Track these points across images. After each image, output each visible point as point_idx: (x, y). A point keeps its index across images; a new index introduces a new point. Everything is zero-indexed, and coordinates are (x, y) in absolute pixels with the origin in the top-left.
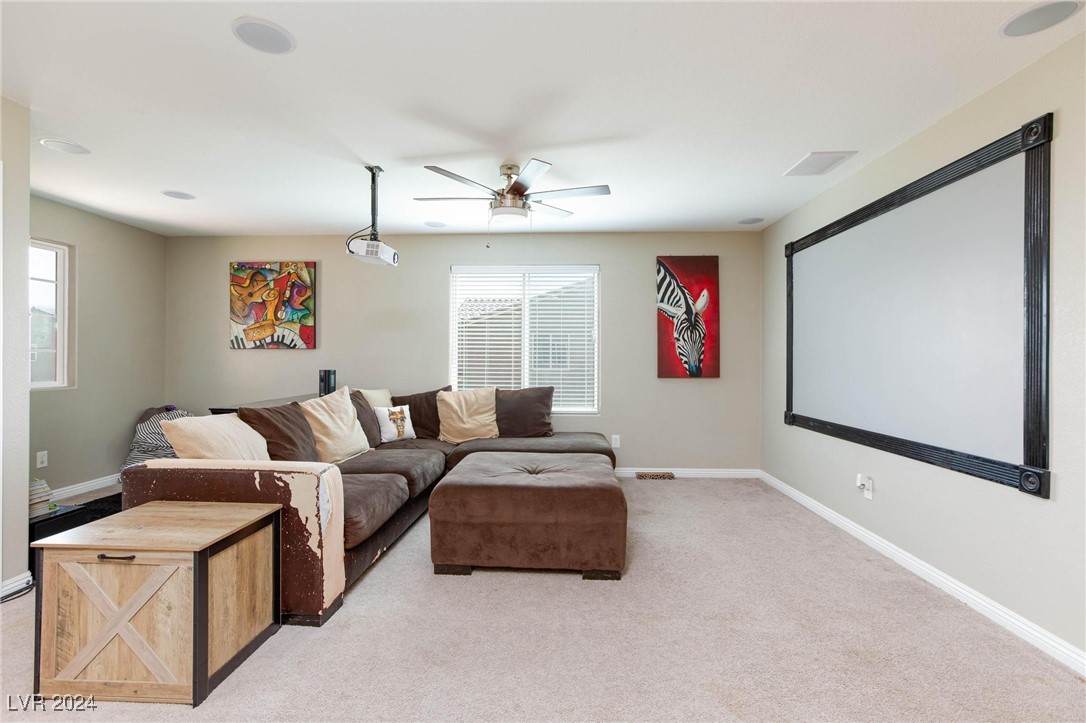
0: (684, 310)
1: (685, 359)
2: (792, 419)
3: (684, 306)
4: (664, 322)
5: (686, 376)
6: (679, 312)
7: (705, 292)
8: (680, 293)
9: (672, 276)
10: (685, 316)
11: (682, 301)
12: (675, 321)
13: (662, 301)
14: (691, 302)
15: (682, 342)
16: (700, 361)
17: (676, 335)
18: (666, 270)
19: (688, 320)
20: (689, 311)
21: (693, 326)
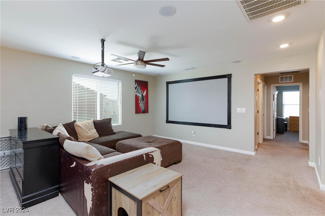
0: (141, 95)
1: (142, 108)
2: (168, 122)
3: (141, 94)
4: (137, 98)
5: (142, 113)
6: (140, 96)
7: (145, 91)
8: (140, 91)
9: (139, 86)
10: (141, 97)
11: (141, 93)
12: (139, 98)
13: (137, 92)
14: (143, 93)
15: (141, 104)
16: (145, 109)
17: (140, 102)
18: (138, 84)
19: (142, 98)
20: (142, 95)
21: (143, 100)
